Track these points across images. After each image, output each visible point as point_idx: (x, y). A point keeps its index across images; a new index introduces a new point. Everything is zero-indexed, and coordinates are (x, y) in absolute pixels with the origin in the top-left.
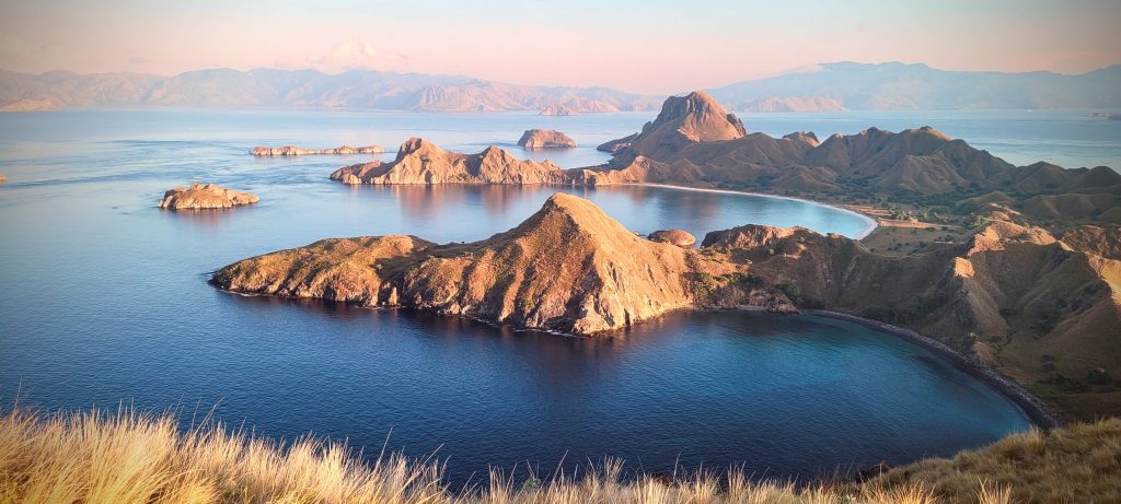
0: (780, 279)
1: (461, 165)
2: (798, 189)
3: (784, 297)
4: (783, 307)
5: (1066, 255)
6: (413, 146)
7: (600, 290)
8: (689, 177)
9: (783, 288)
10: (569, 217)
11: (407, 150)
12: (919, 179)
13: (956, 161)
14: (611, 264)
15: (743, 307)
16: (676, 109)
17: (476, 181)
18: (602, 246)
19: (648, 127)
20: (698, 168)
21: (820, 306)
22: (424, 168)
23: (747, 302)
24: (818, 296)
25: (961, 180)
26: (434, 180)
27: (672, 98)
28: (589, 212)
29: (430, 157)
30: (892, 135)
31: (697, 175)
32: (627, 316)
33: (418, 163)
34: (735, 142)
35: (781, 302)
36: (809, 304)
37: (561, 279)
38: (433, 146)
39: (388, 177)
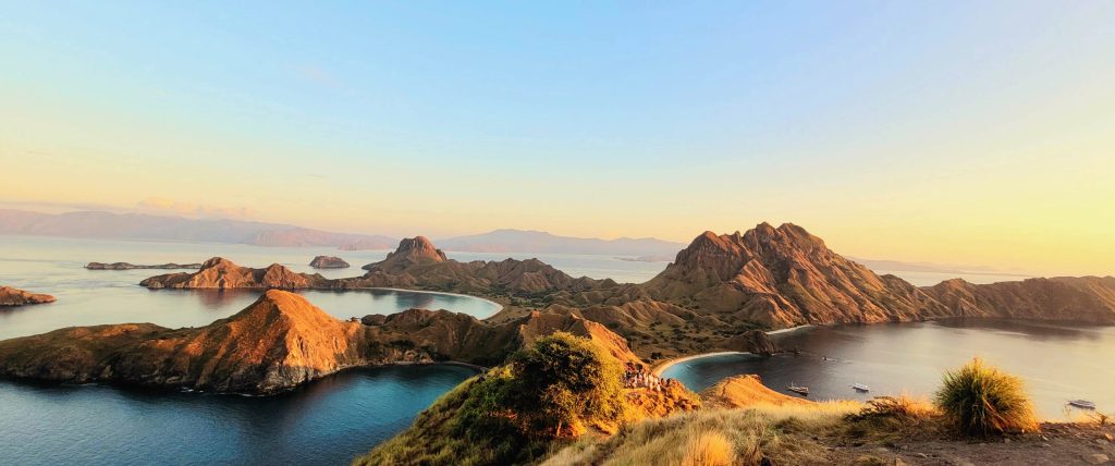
0: (426, 343)
1: (250, 275)
2: (468, 290)
3: (426, 354)
4: (424, 361)
5: (575, 321)
6: (214, 262)
7: (285, 357)
8: (409, 283)
9: (426, 349)
10: (276, 306)
11: (210, 264)
12: (530, 285)
13: (547, 275)
14: (300, 338)
15: (399, 362)
16: (406, 245)
17: (260, 286)
18: (297, 326)
19: (390, 255)
20: (414, 279)
21: (448, 358)
22: (219, 277)
23: (402, 360)
24: (448, 351)
25: (549, 285)
26: (226, 286)
27: (405, 240)
28: (295, 302)
29: (226, 270)
30: (518, 262)
31: (412, 282)
32: (307, 374)
33: (215, 274)
34: (439, 265)
35: (423, 358)
36: (441, 357)
37: (256, 352)
38: (230, 263)
39: (188, 283)
